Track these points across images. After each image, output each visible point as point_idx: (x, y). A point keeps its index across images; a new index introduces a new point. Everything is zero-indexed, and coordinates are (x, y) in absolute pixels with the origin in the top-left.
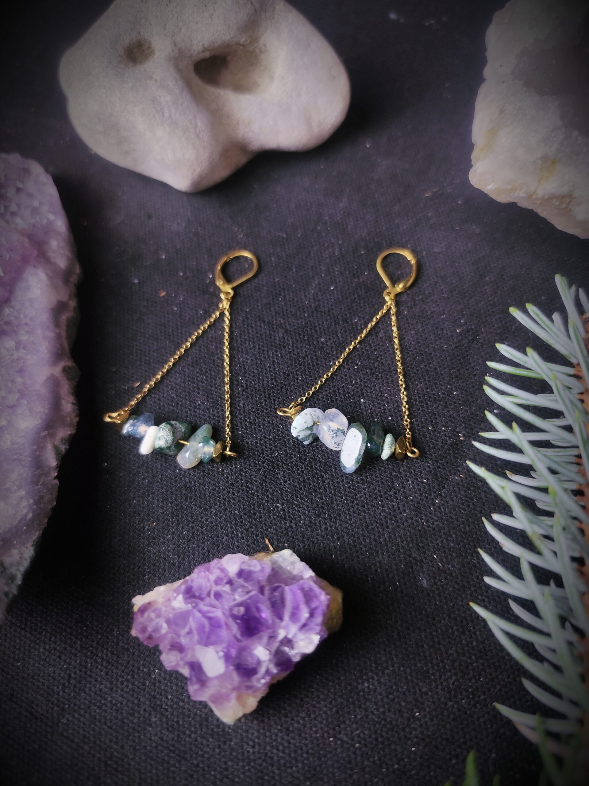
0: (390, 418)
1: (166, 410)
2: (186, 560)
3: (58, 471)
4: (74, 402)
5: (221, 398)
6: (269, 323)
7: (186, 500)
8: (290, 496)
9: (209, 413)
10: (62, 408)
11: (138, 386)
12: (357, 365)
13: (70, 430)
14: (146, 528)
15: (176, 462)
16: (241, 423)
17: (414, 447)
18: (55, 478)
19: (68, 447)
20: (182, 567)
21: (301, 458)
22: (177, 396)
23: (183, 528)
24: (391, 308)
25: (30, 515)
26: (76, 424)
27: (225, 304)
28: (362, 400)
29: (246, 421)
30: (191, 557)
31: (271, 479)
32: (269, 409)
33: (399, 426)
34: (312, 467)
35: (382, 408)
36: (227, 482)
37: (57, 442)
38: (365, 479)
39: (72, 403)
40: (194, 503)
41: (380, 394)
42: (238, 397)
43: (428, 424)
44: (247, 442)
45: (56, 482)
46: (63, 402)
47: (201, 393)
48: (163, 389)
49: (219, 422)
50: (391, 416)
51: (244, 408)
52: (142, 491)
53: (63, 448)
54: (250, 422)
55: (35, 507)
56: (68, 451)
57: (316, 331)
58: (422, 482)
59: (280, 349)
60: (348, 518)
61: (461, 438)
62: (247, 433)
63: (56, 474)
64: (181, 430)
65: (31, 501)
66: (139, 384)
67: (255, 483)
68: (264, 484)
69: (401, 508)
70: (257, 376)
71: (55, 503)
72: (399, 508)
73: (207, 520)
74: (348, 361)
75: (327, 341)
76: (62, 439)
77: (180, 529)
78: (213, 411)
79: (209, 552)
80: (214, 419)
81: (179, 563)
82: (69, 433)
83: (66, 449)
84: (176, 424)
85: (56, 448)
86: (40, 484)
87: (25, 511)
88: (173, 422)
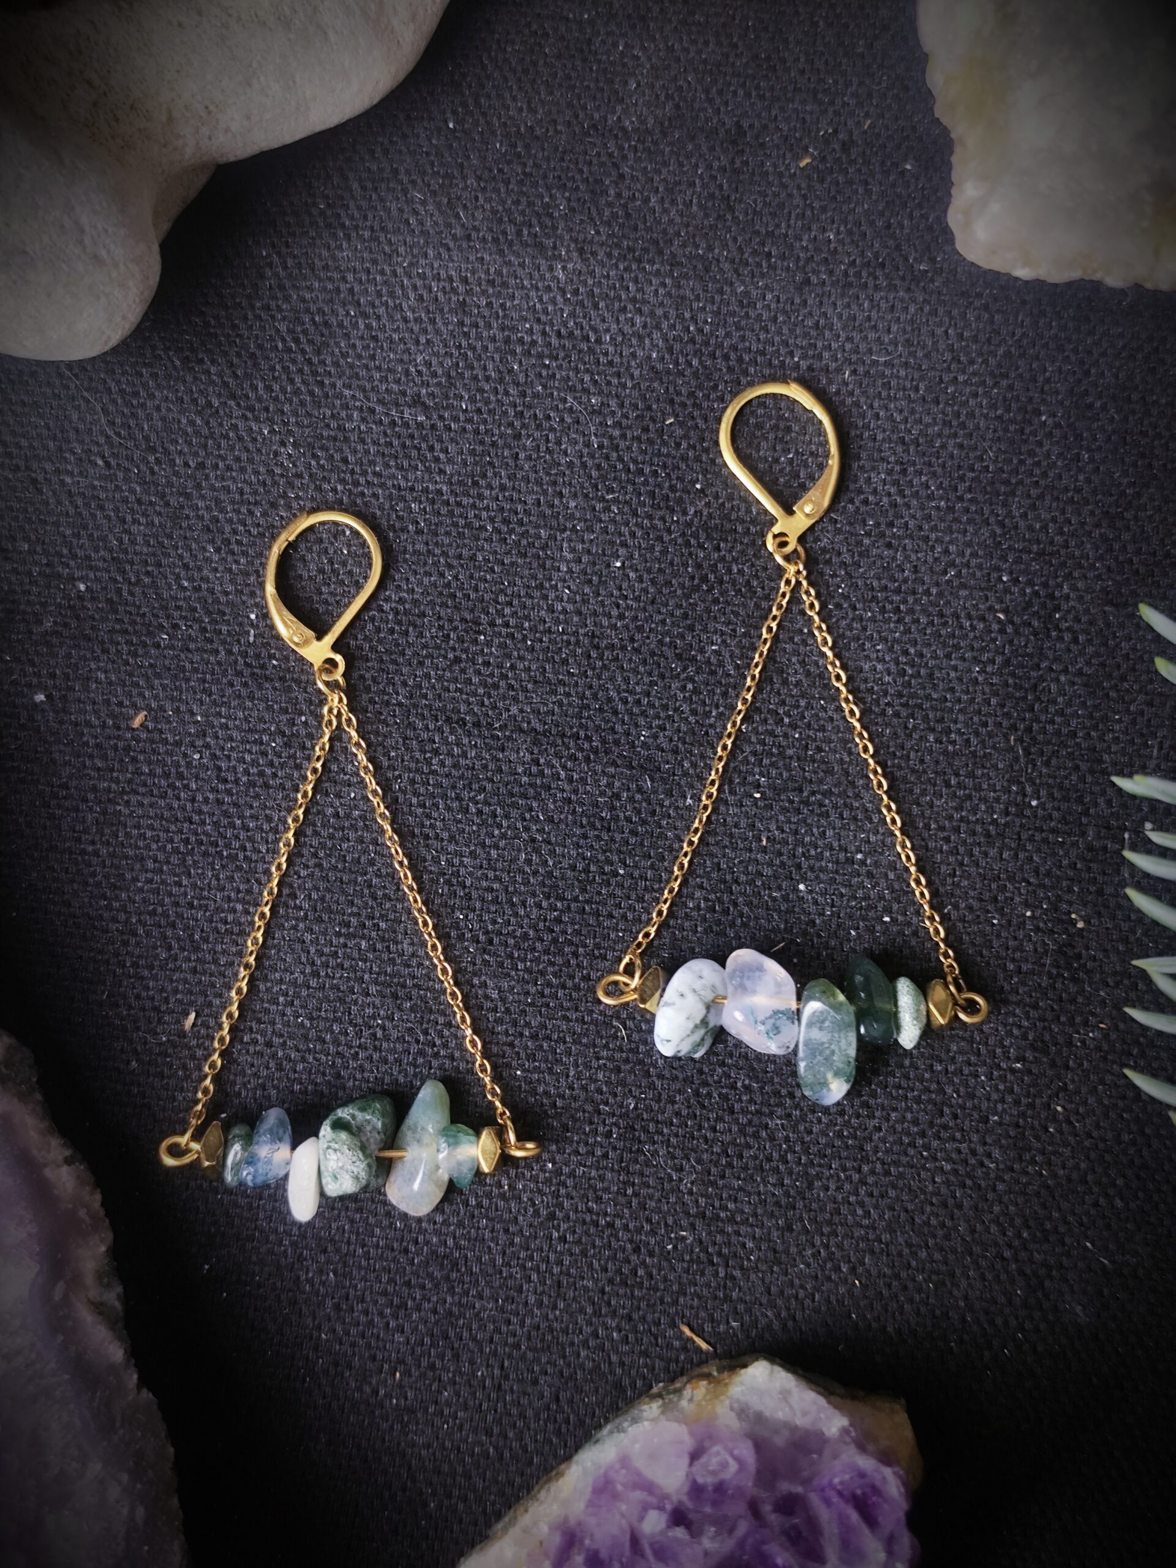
0: (887, 919)
1: (300, 1067)
2: (511, 1435)
3: (136, 1365)
4: (67, 1153)
5: (431, 989)
6: (477, 725)
7: (451, 1290)
8: (702, 1201)
9: (418, 1042)
10: (56, 1192)
11: (194, 1025)
12: (757, 786)
13: (102, 1241)
14: (382, 1392)
15: (386, 1203)
16: (511, 1045)
17: (971, 989)
18: (139, 1387)
19: (120, 1289)
20: (507, 1454)
21: (697, 1094)
22: (311, 1019)
23: (472, 1362)
24: (799, 583)
25: (140, 1511)
26: (102, 1213)
27: (336, 701)
28: (802, 887)
29: (521, 1035)
30: (520, 1424)
31: (642, 1174)
32: (569, 983)
33: (915, 934)
34: (732, 1111)
35: (860, 894)
36: (536, 1213)
37: (94, 1292)
38: (872, 1102)
39: (68, 1161)
40: (473, 1292)
41: (842, 856)
42: (475, 974)
43: (988, 912)
44: (546, 1093)
45: (146, 1395)
46: (48, 1172)
47: (373, 989)
48: (267, 1011)
49: (452, 1058)
50: (888, 911)
51: (503, 1000)
52: (329, 1303)
53: (113, 1297)
54: (534, 1037)
55: (139, 1486)
56: (126, 1298)
57: (615, 712)
58: (1013, 1071)
59: (537, 797)
60: (860, 1212)
61: (1080, 925)
62: (537, 1070)
63: (135, 1377)
64: (374, 1128)
65: (125, 1477)
66: (193, 1016)
67: (605, 1197)
68: (630, 1191)
69: (980, 1149)
70: (503, 897)
71: (172, 1450)
72: (973, 1152)
73: (522, 1325)
74: (731, 782)
75: (655, 737)
76: (99, 1276)
77: (466, 1368)
78: (426, 1033)
79: (558, 1400)
80: (436, 1055)
81: (496, 1448)
82: (103, 1249)
83: (119, 1297)
84: (353, 1117)
85: (99, 1308)
86: (118, 1424)
87: (125, 1511)
88: (343, 1113)
